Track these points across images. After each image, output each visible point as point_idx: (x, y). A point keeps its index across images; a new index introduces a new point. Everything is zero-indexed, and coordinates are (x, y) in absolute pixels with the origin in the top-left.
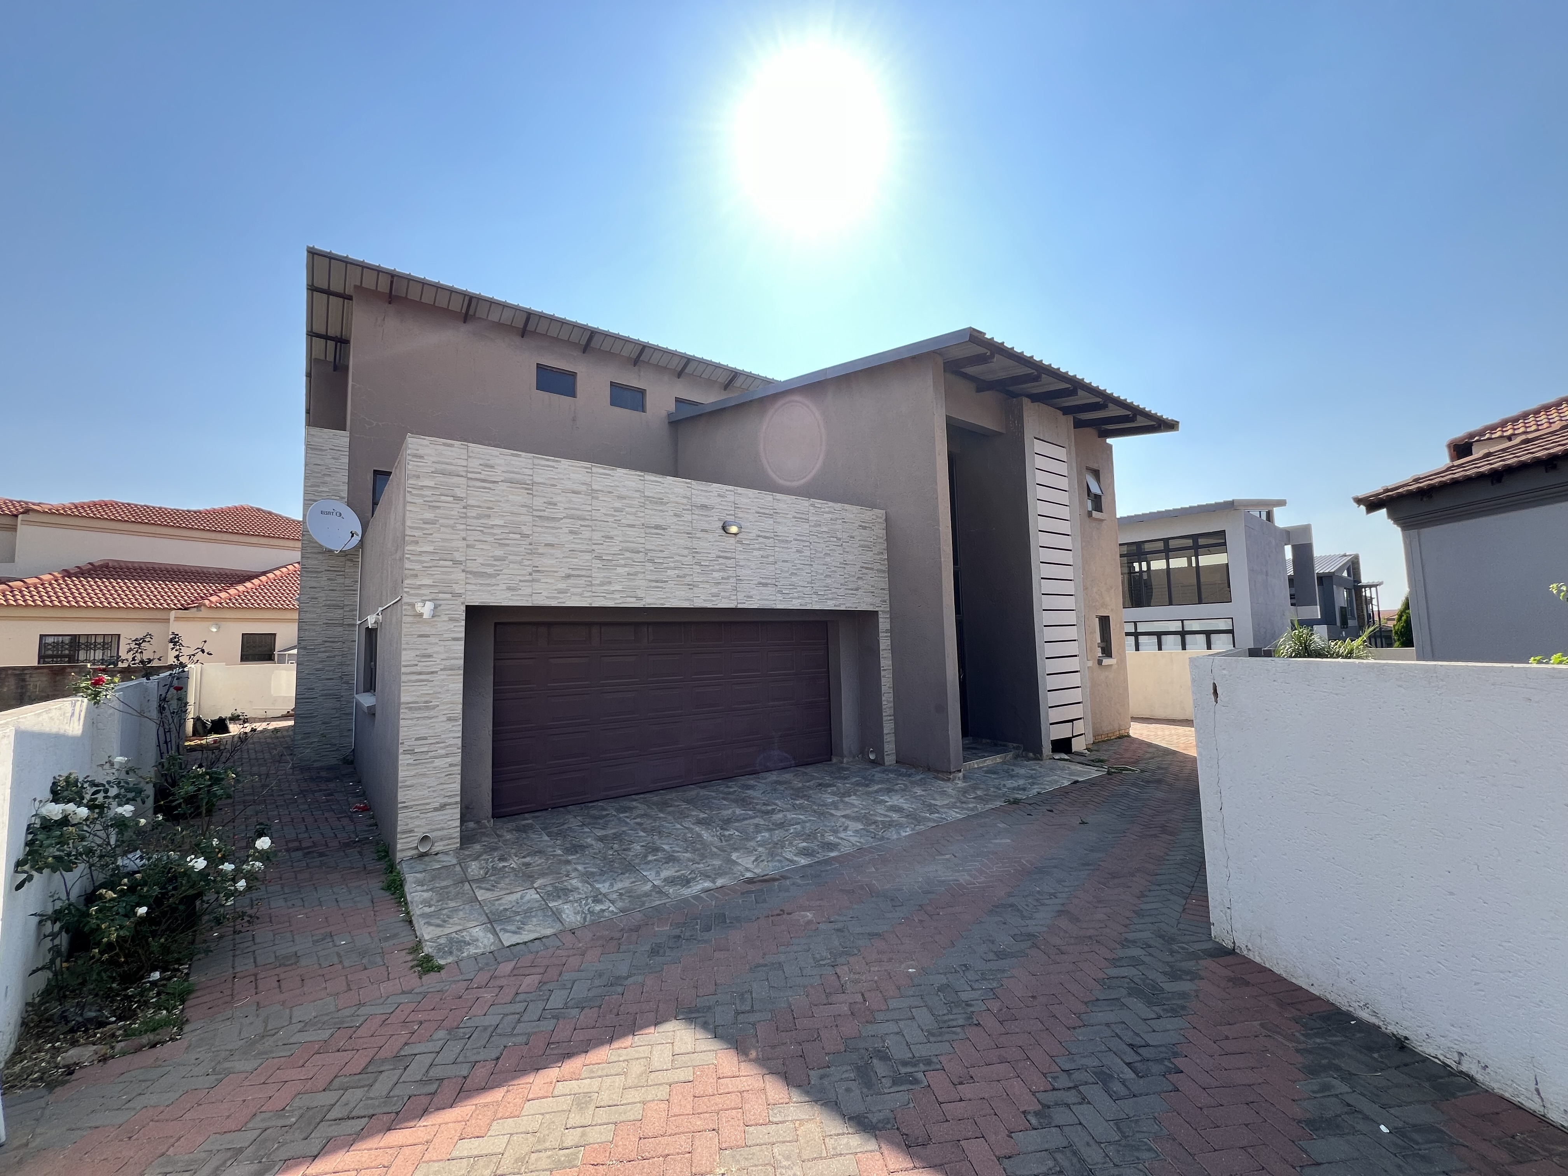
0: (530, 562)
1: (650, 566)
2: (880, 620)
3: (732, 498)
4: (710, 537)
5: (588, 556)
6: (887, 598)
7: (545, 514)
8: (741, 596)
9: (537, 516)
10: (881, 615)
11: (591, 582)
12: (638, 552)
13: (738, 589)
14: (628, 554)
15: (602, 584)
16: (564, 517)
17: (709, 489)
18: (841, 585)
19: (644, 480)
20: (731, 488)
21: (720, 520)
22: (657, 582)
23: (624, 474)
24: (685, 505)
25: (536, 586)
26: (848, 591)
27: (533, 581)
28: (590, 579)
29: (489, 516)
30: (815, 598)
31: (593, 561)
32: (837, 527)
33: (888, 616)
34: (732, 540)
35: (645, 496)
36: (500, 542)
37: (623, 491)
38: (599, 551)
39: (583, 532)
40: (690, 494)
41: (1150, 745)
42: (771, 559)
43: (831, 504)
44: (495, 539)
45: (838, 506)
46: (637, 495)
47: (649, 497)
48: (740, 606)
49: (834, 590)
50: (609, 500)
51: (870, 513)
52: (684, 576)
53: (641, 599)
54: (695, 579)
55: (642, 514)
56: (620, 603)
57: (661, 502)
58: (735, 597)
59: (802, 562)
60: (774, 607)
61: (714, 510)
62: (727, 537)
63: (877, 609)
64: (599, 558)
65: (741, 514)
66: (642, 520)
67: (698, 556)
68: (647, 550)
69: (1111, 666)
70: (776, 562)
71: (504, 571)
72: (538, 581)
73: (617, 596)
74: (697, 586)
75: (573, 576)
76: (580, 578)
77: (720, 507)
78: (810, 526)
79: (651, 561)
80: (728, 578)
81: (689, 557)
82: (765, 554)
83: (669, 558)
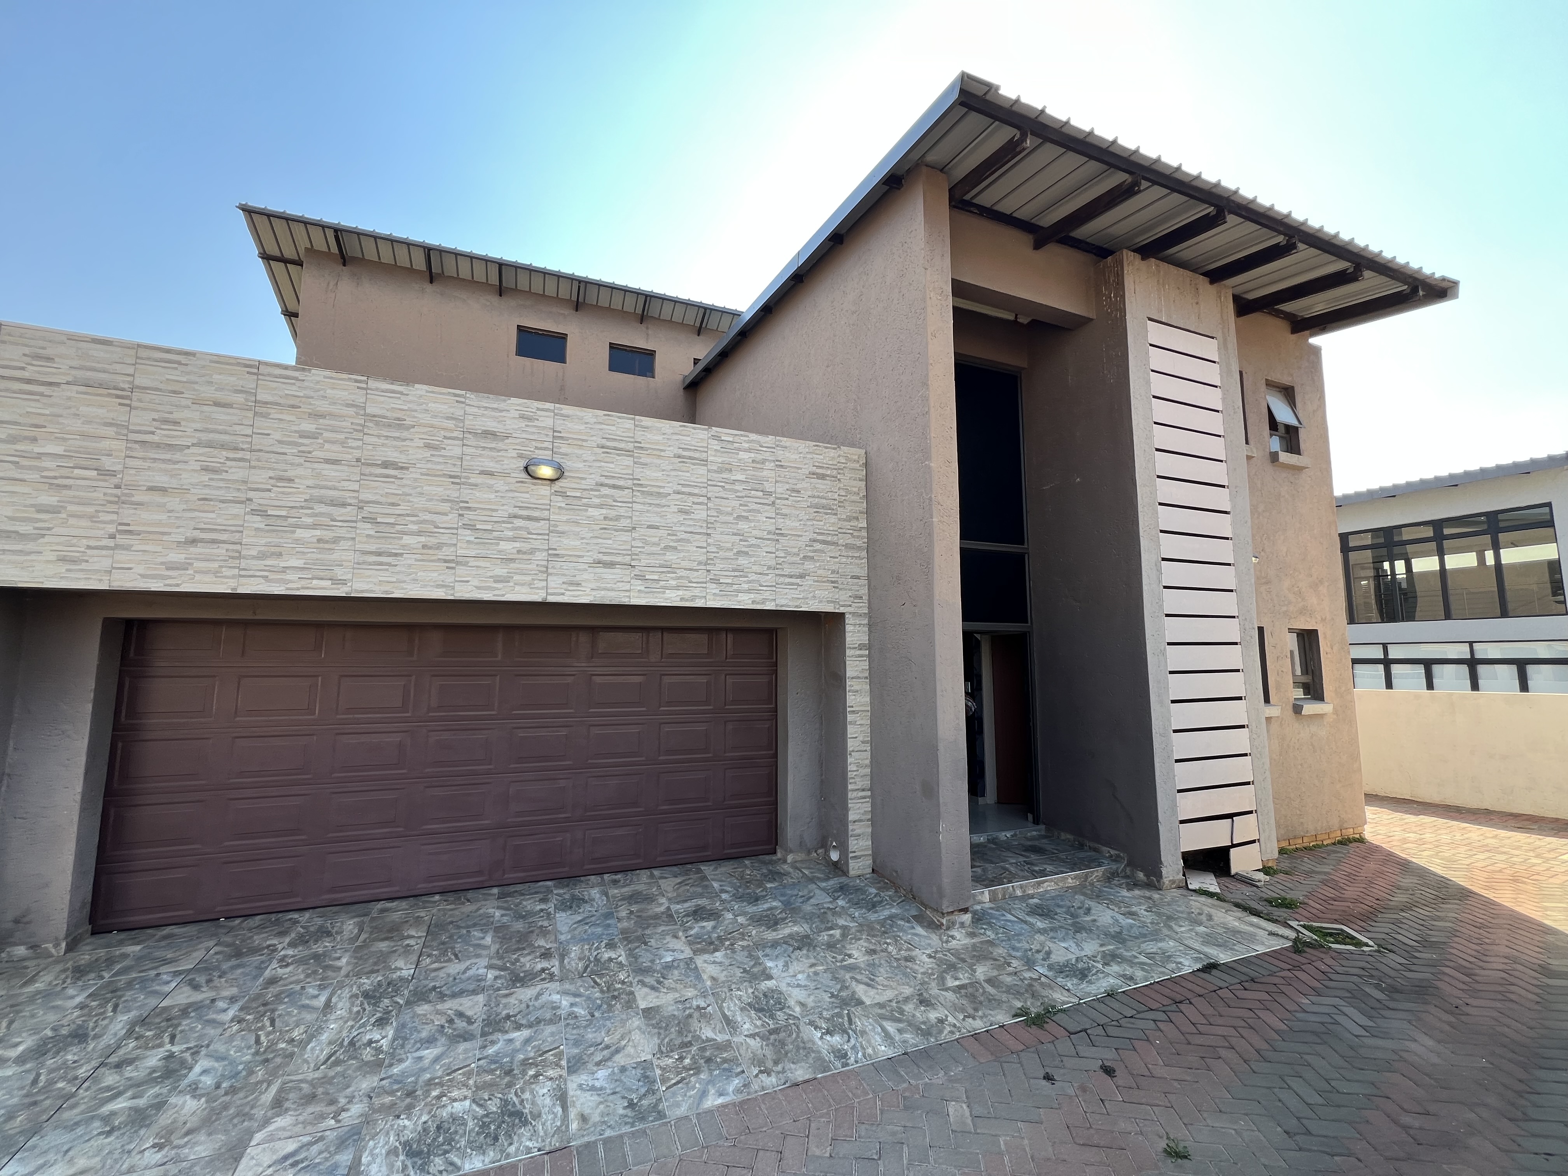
0: (114, 517)
1: (368, 529)
2: (848, 628)
3: (549, 422)
4: (499, 484)
5: (237, 509)
6: (864, 591)
7: (156, 438)
8: (555, 583)
9: (136, 442)
10: (849, 619)
11: (237, 551)
12: (344, 505)
13: (550, 571)
14: (322, 508)
15: (262, 556)
16: (193, 445)
17: (502, 406)
18: (769, 568)
19: (366, 389)
20: (548, 405)
21: (521, 456)
22: (379, 554)
23: (325, 377)
24: (452, 431)
25: (122, 556)
26: (782, 579)
27: (117, 547)
28: (238, 547)
29: (34, 440)
30: (713, 588)
31: (247, 517)
32: (765, 473)
33: (866, 621)
34: (545, 490)
35: (365, 415)
36: (55, 481)
37: (323, 406)
38: (262, 502)
39: (233, 470)
40: (462, 413)
41: (1405, 866)
42: (625, 523)
43: (753, 436)
44: (43, 477)
45: (769, 440)
46: (351, 411)
47: (374, 416)
48: (551, 599)
49: (754, 577)
50: (293, 418)
51: (832, 453)
52: (439, 546)
53: (344, 582)
54: (460, 552)
55: (360, 443)
56: (298, 589)
57: (399, 424)
58: (544, 584)
59: (689, 529)
60: (625, 601)
61: (510, 440)
62: (534, 484)
63: (842, 610)
64: (261, 512)
65: (564, 449)
66: (357, 453)
67: (469, 515)
68: (362, 501)
69: (1320, 716)
70: (634, 528)
71: (54, 531)
72: (127, 548)
73: (292, 576)
74: (466, 564)
75: (202, 541)
76: (216, 546)
77: (524, 436)
78: (708, 471)
79: (371, 520)
80: (532, 552)
81: (450, 516)
82: (612, 513)
83: (408, 515)
